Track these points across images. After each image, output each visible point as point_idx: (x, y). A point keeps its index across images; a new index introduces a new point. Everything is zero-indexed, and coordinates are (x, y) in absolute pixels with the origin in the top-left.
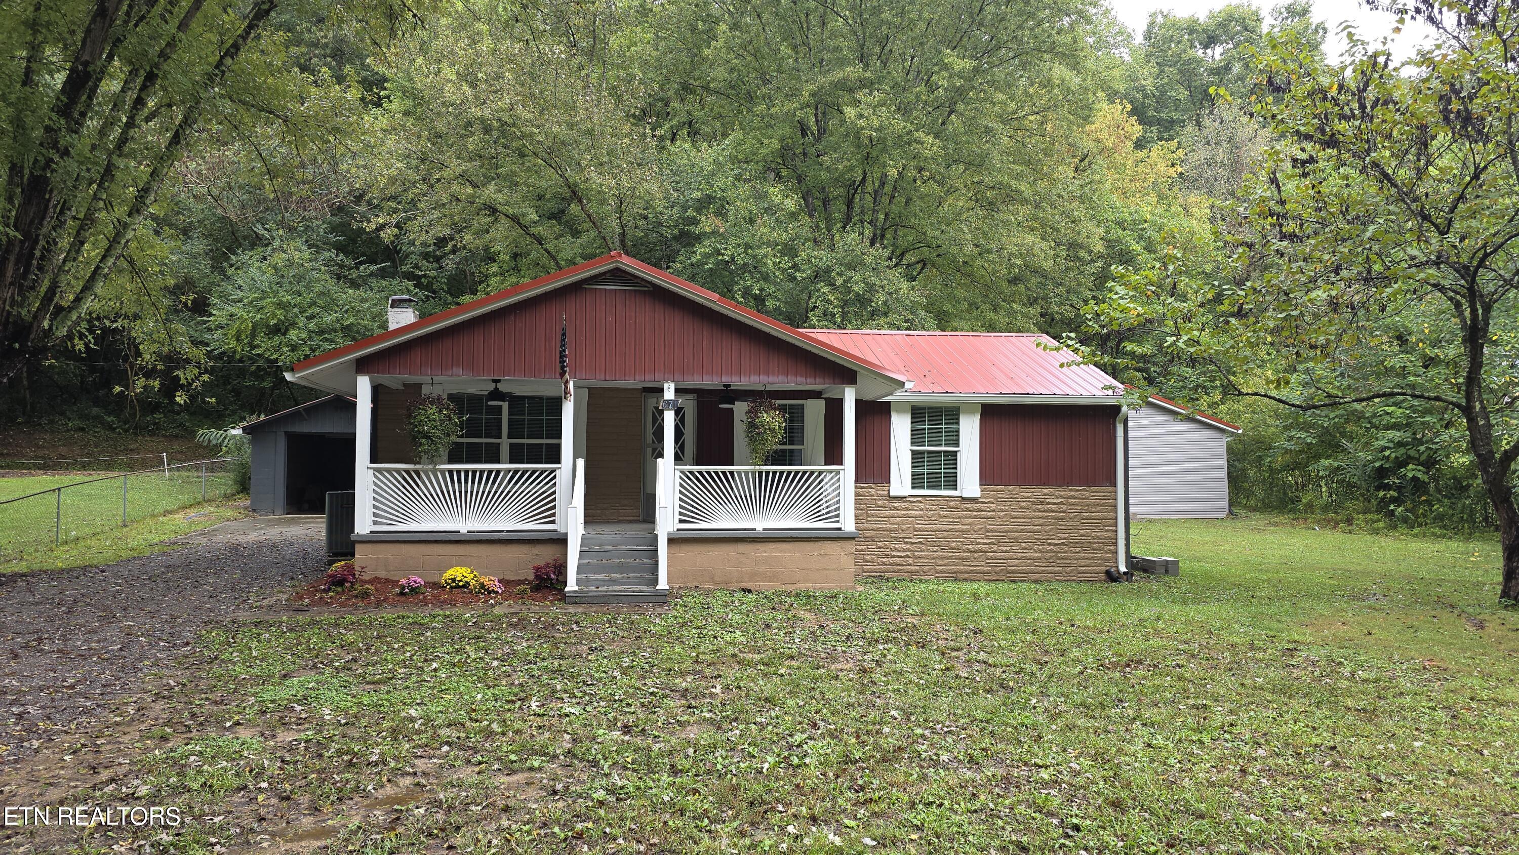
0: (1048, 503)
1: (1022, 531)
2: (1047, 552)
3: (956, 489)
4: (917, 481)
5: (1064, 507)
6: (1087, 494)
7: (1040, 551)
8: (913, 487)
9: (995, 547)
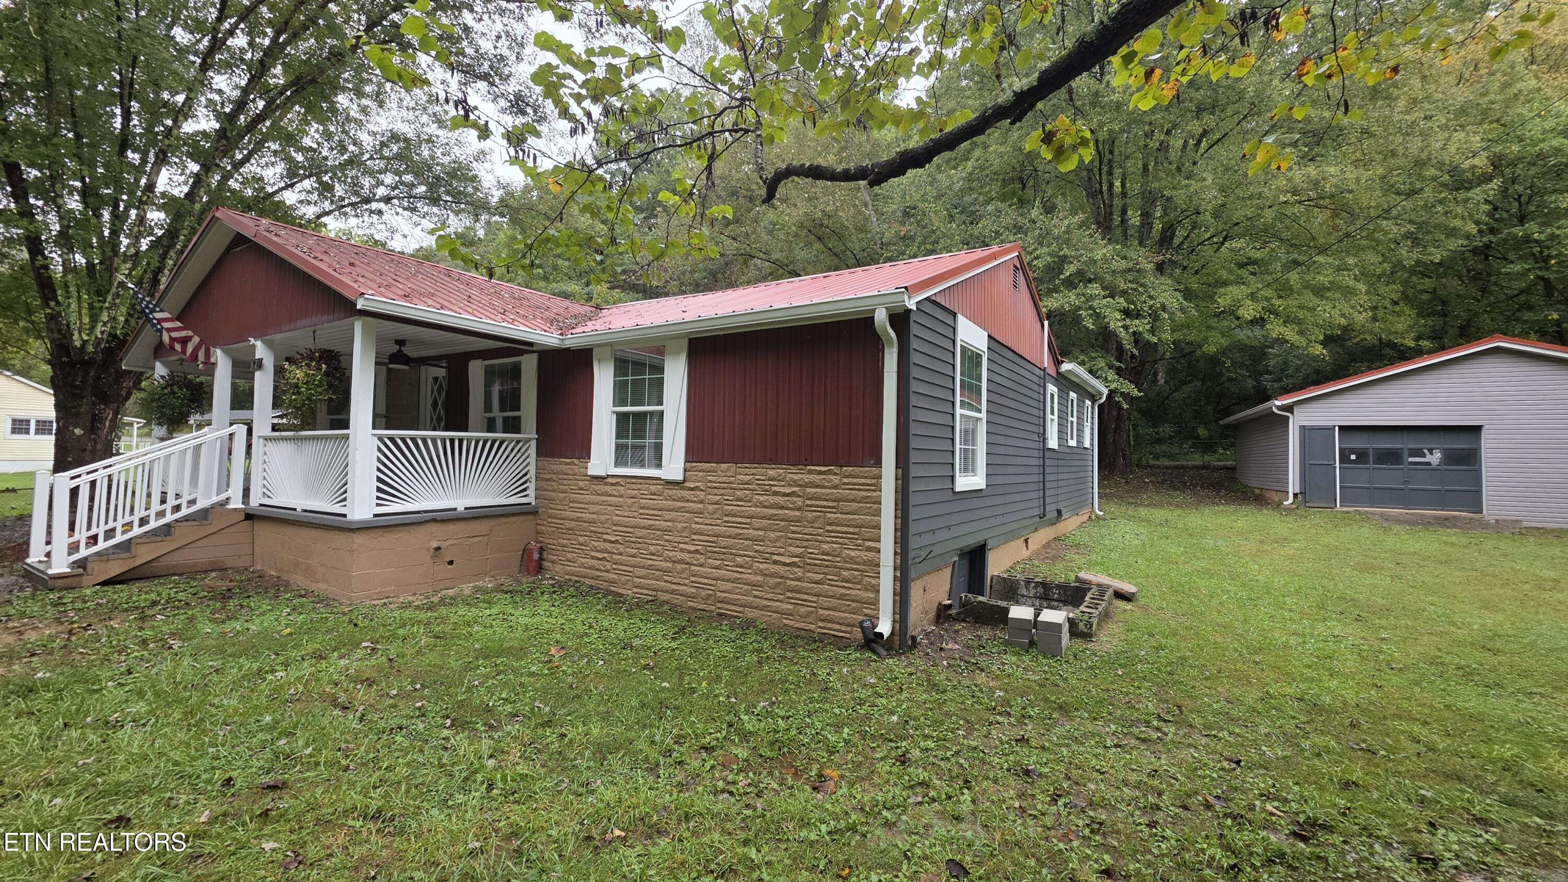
0: (776, 494)
1: (737, 536)
2: (772, 575)
3: (659, 466)
4: (621, 455)
5: (799, 501)
6: (836, 479)
7: (762, 573)
8: (617, 464)
9: (702, 559)
